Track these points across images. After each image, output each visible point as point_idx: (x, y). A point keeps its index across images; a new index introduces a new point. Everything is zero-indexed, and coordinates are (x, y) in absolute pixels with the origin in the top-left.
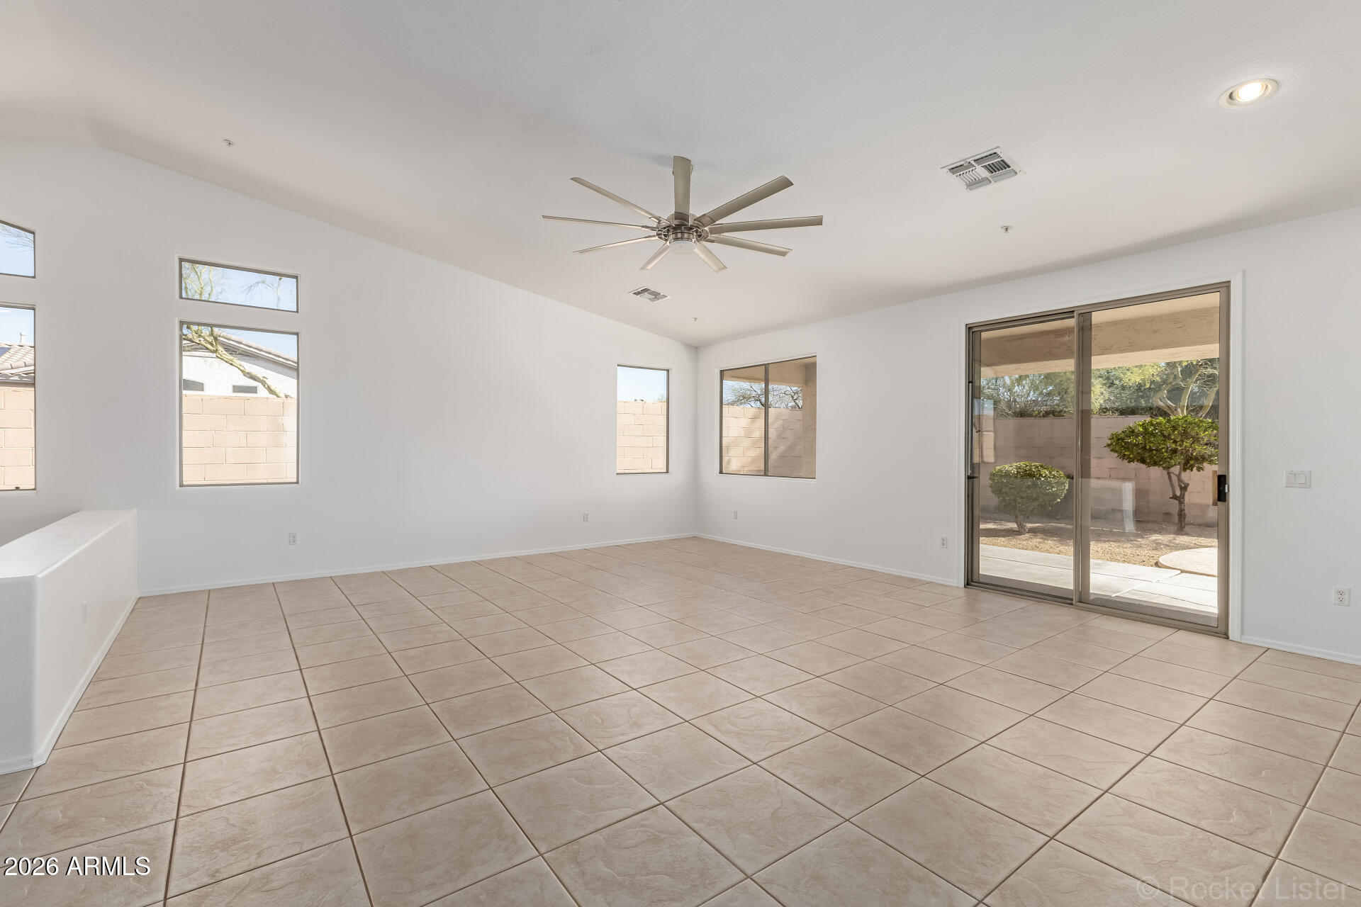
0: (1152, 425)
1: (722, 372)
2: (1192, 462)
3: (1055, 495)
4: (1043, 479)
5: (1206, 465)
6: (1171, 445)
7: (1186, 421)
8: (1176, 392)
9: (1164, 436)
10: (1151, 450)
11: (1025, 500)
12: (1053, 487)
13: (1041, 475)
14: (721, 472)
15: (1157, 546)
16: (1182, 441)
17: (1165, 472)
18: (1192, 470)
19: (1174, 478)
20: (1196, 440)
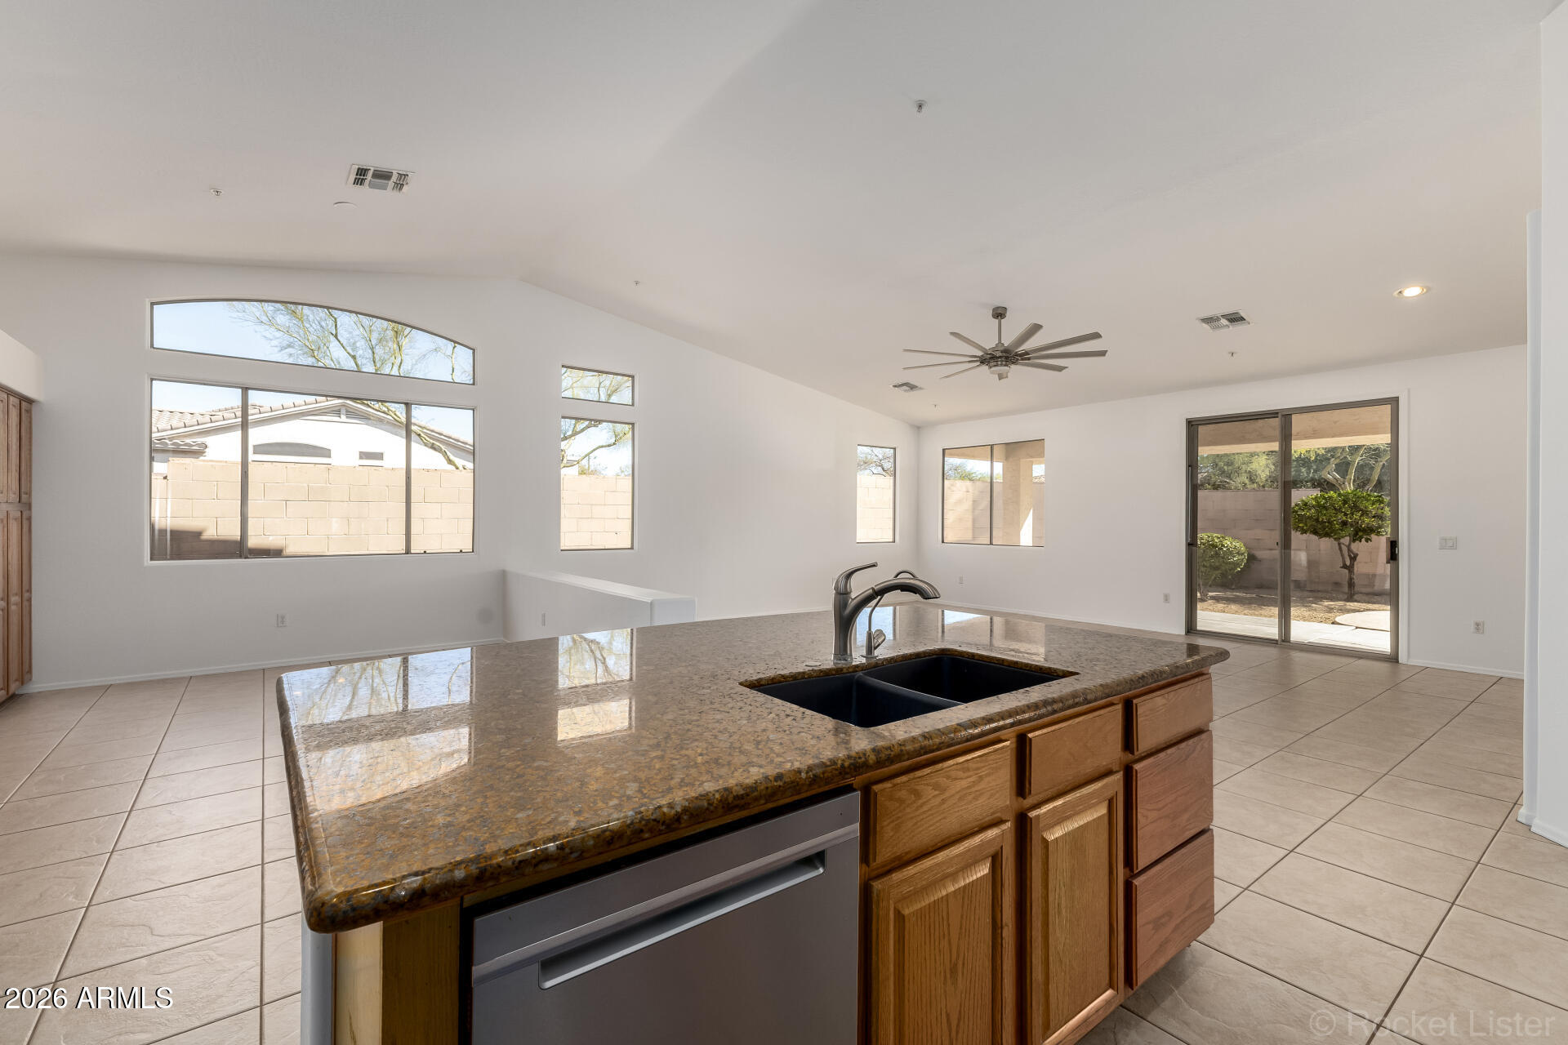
0: (1325, 498)
1: (944, 450)
2: (1360, 534)
3: (1236, 564)
4: (1225, 549)
5: (1373, 536)
6: (1341, 517)
7: (1355, 495)
8: (1343, 468)
9: (1335, 509)
10: (1323, 522)
11: (1208, 570)
12: (1234, 557)
13: (1223, 545)
14: (943, 542)
15: (1330, 610)
16: (1352, 514)
17: (1336, 543)
18: (1361, 541)
19: (1345, 549)
20: (1365, 513)
